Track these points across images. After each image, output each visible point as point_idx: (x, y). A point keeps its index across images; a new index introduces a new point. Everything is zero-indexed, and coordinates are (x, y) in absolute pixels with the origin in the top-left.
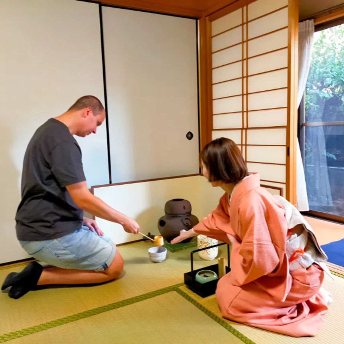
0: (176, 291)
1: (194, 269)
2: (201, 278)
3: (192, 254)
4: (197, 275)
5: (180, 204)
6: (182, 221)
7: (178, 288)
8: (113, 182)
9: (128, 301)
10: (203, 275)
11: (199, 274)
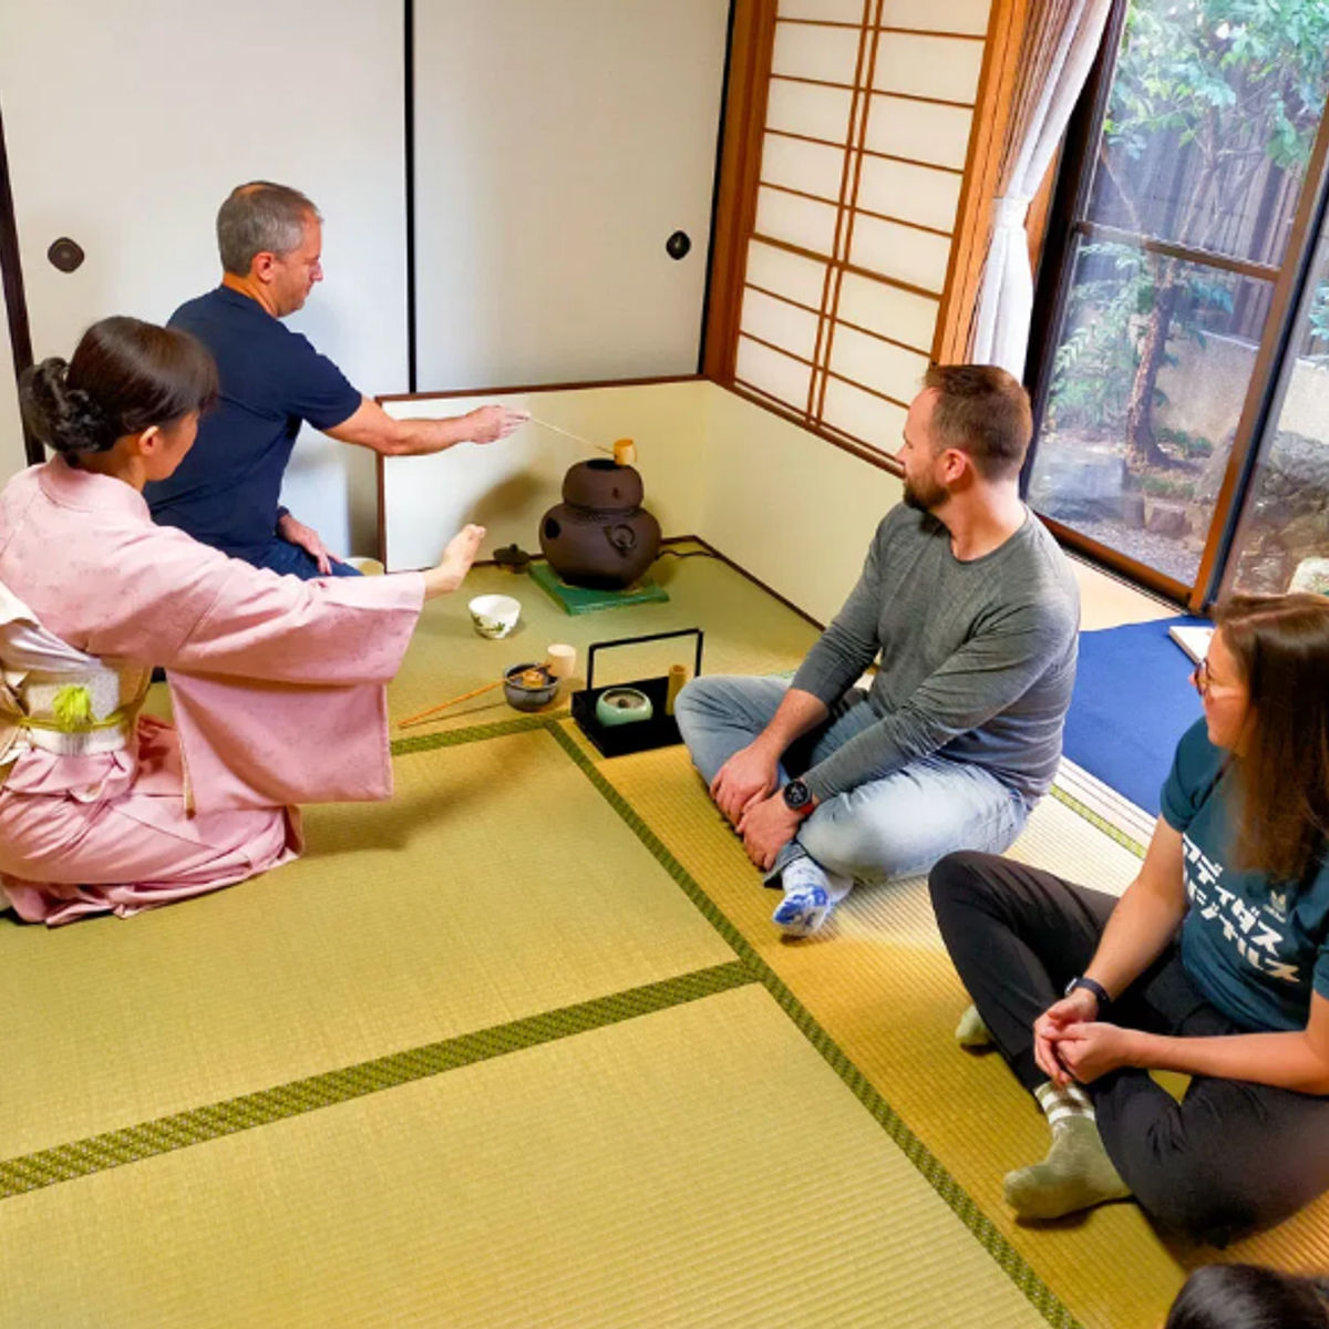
0: (549, 730)
1: (596, 685)
2: (609, 710)
3: (592, 649)
4: (601, 702)
5: (610, 480)
6: (607, 531)
7: (556, 723)
8: (420, 388)
9: (424, 742)
10: (616, 699)
11: (606, 699)
